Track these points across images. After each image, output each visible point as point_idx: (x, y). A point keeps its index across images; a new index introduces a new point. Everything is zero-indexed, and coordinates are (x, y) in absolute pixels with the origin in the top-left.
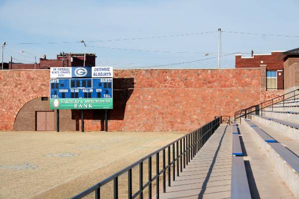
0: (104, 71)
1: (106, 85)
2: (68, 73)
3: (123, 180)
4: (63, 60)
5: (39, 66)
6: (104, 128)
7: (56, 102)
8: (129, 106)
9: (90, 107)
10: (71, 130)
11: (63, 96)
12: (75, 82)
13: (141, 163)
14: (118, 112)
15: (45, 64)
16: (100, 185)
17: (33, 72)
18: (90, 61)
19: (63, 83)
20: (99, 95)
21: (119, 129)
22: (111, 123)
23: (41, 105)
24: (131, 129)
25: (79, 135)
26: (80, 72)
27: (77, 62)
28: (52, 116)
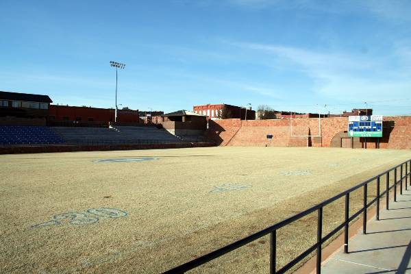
0: (377, 118)
1: (379, 125)
2: (357, 119)
4: (355, 113)
5: (343, 116)
6: (377, 147)
7: (352, 133)
8: (391, 136)
9: (370, 136)
10: (359, 147)
11: (355, 130)
12: (362, 124)
13: (401, 166)
14: (385, 138)
15: (346, 115)
17: (340, 119)
18: (369, 112)
19: (355, 124)
20: (375, 130)
21: (386, 148)
22: (381, 144)
23: (344, 135)
24: (392, 148)
25: (364, 150)
26: (364, 118)
27: (363, 113)
28: (349, 140)
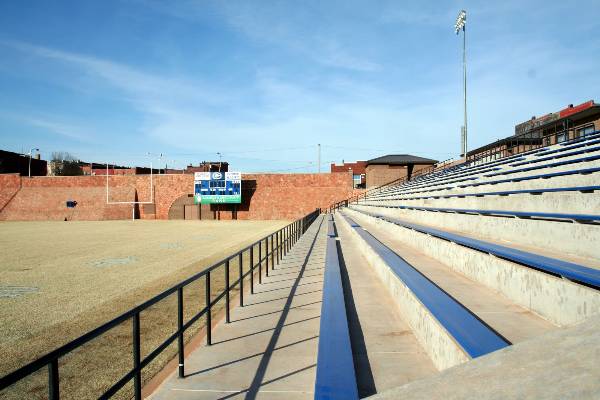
0: (234, 176)
1: (237, 185)
2: (206, 176)
3: (246, 255)
4: (204, 167)
5: (186, 172)
6: (234, 217)
7: (199, 198)
8: (252, 202)
9: (225, 201)
10: (209, 218)
11: (204, 193)
12: (213, 183)
13: (260, 243)
14: (244, 205)
15: (191, 170)
16: (229, 259)
17: (182, 176)
18: (224, 168)
19: (204, 184)
20: (231, 193)
21: (245, 219)
22: (239, 213)
23: (188, 201)
24: (255, 218)
25: (216, 223)
26: (217, 175)
27: (214, 169)
28: (196, 208)
